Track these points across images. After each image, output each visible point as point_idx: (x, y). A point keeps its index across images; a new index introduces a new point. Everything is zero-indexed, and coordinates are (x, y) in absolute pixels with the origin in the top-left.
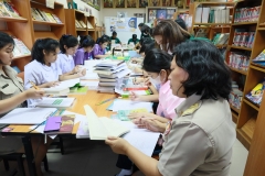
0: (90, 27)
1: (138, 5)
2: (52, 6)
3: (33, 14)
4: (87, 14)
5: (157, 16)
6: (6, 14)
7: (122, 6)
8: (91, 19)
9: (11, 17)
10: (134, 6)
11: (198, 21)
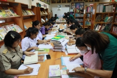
0: (46, 13)
1: (67, 1)
2: (30, 8)
3: (23, 12)
4: (45, 8)
5: (76, 6)
6: (11, 15)
7: (60, 2)
8: (47, 10)
9: (14, 16)
10: (65, 2)
11: (98, 12)
